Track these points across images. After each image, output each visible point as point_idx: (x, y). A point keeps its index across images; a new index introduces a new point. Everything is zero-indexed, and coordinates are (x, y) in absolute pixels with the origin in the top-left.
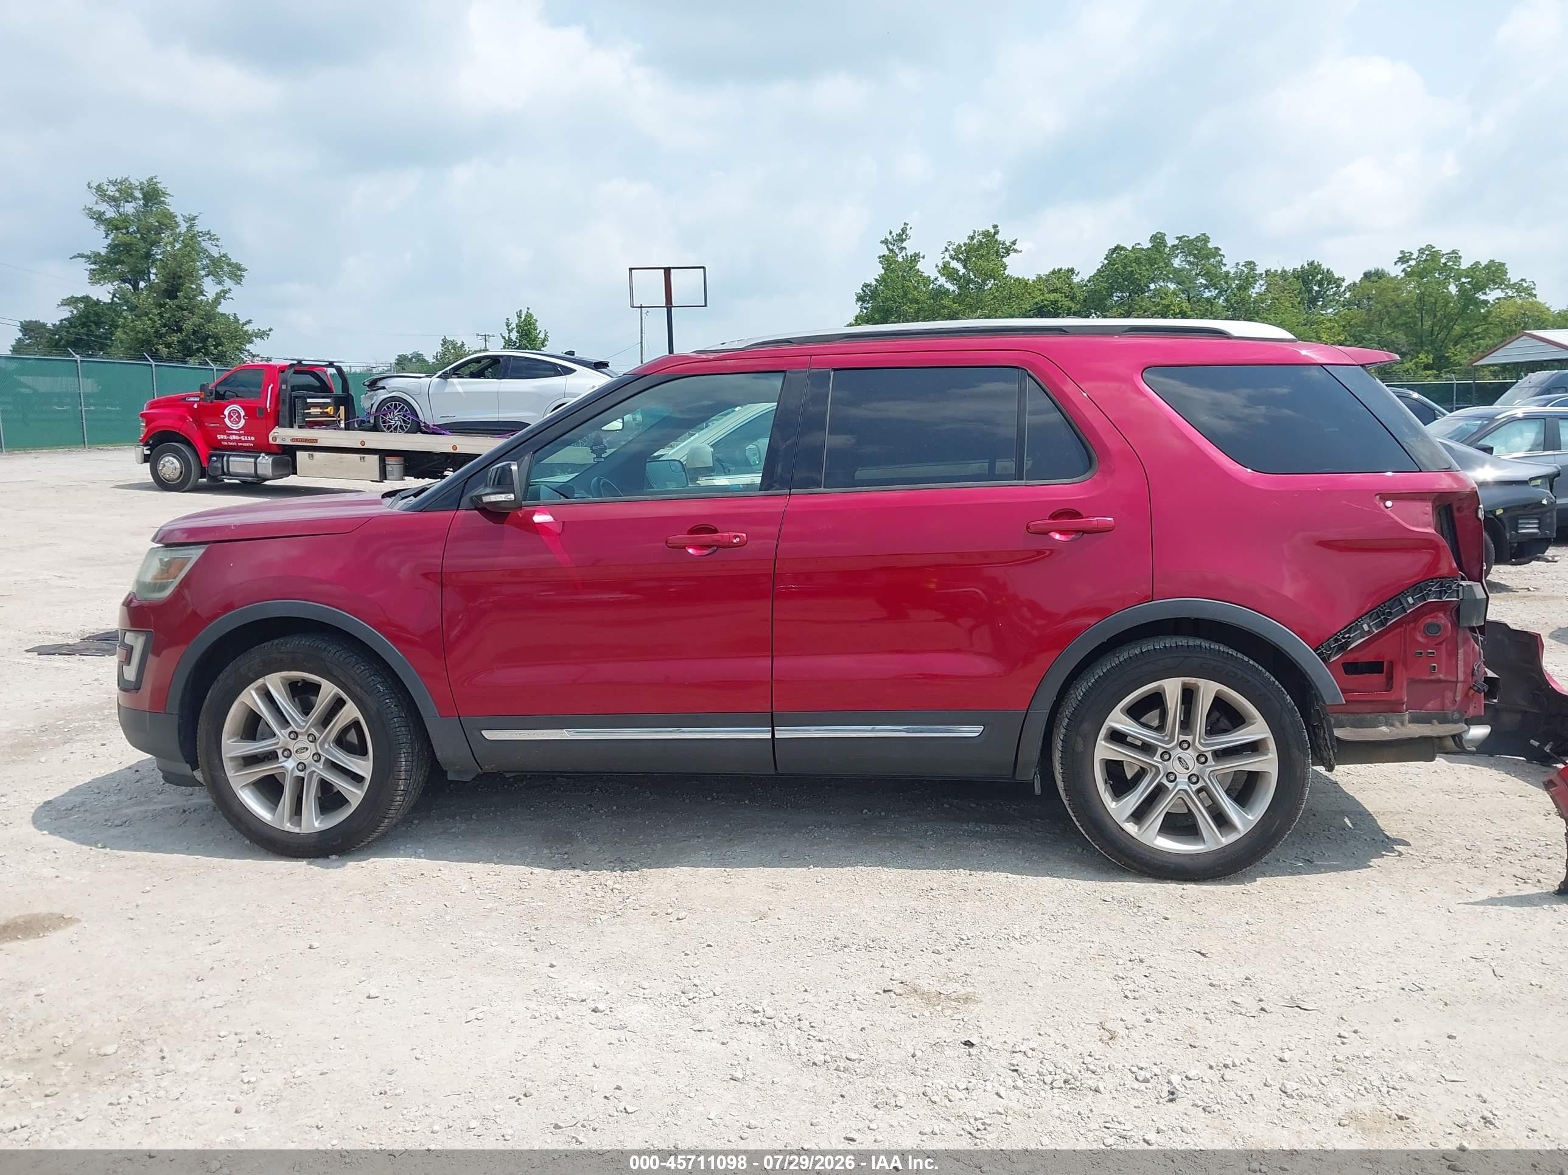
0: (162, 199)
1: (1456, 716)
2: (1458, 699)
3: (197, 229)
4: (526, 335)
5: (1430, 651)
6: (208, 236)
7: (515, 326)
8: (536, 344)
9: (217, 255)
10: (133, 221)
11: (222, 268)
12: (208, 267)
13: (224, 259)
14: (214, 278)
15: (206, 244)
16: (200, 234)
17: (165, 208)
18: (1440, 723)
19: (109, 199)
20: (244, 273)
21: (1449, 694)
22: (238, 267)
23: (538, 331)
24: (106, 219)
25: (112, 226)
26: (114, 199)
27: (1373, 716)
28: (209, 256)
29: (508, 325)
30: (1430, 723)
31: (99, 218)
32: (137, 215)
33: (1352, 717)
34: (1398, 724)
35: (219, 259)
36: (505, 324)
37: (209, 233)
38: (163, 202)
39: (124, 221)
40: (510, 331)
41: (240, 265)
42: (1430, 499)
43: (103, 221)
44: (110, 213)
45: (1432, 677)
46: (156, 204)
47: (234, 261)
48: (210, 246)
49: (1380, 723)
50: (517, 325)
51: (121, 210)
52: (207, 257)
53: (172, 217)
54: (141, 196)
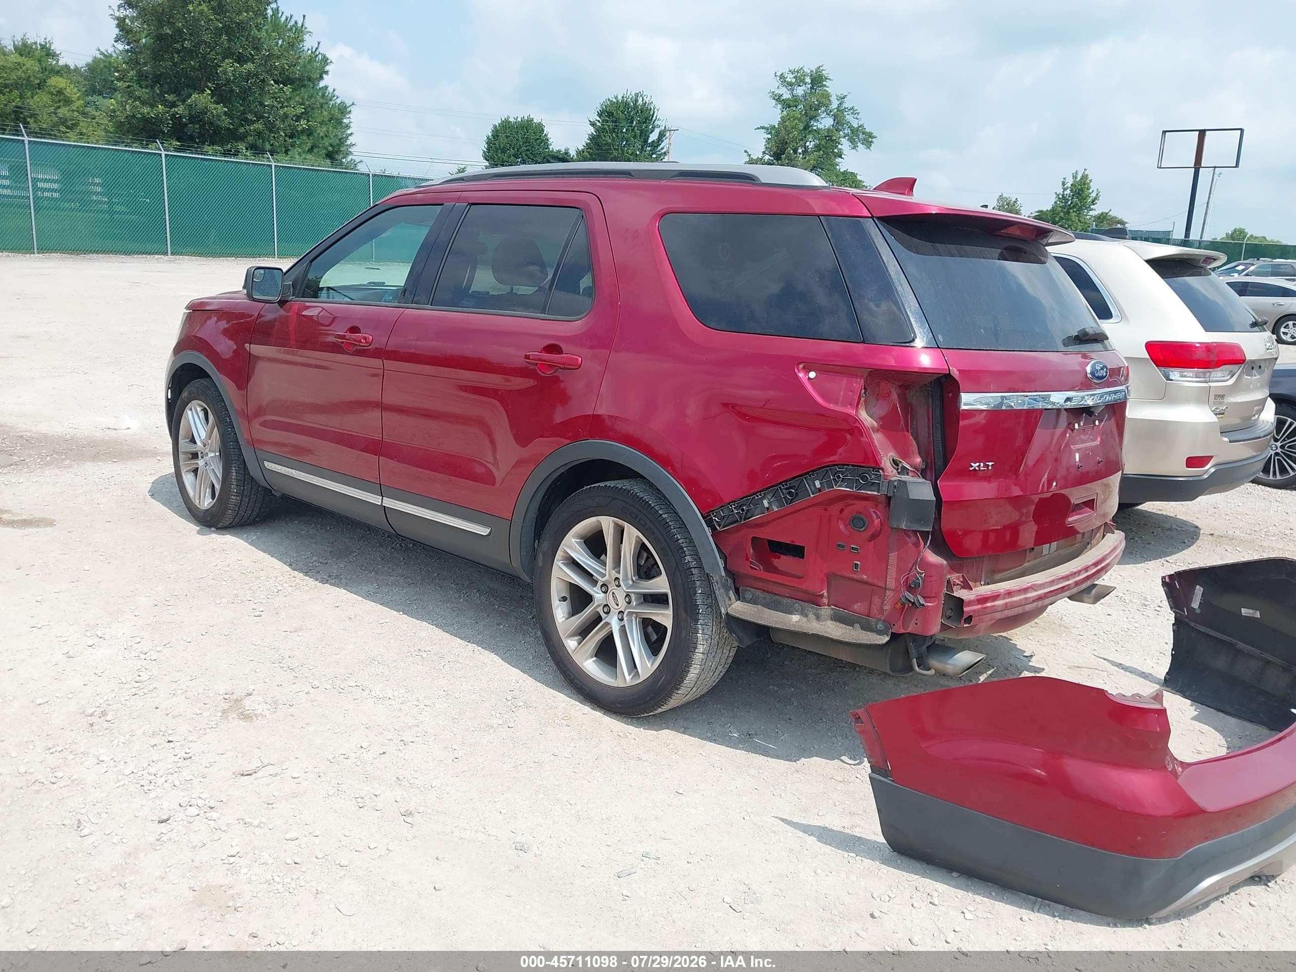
0: (824, 83)
1: (880, 626)
2: (886, 608)
3: (845, 105)
4: (1079, 194)
5: (852, 546)
6: (852, 111)
7: (1069, 186)
8: (1086, 202)
9: (856, 126)
10: (801, 101)
11: (858, 136)
12: (848, 136)
13: (860, 128)
14: (851, 145)
15: (849, 117)
16: (847, 110)
17: (825, 90)
18: (862, 629)
19: (787, 84)
20: (874, 140)
21: (876, 600)
22: (870, 135)
23: (1090, 191)
24: (783, 100)
25: (787, 104)
26: (791, 84)
27: (789, 601)
28: (851, 127)
29: (1063, 184)
30: (852, 625)
31: (778, 98)
32: (804, 96)
33: (768, 596)
34: (811, 616)
35: (857, 129)
36: (1061, 183)
37: (852, 108)
38: (825, 86)
39: (795, 101)
40: (1065, 189)
41: (872, 134)
42: (862, 376)
43: (781, 101)
44: (787, 95)
45: (855, 576)
46: (819, 87)
47: (868, 130)
48: (852, 118)
49: (797, 611)
50: (1072, 185)
51: (795, 92)
52: (849, 127)
53: (827, 96)
54: (810, 81)
